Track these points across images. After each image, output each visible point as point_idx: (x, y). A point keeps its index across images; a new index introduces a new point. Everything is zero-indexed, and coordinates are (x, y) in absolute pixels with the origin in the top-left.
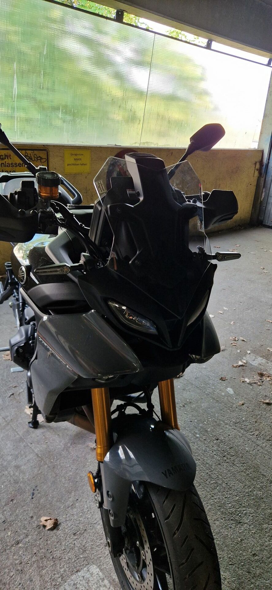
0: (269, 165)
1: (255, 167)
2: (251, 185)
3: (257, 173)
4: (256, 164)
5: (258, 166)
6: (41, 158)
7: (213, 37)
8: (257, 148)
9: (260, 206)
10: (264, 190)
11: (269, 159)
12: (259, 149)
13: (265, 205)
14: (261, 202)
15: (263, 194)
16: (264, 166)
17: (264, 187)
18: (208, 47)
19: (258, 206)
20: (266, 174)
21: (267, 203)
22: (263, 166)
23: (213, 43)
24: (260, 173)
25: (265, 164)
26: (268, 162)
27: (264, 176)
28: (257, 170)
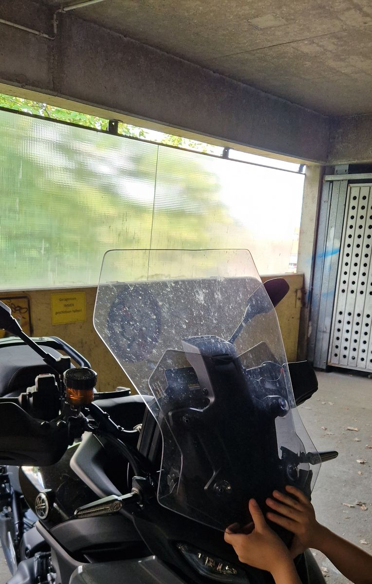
0: (313, 292)
1: (296, 296)
2: (293, 318)
3: (299, 303)
4: (296, 292)
5: (299, 294)
6: (21, 308)
7: (230, 144)
8: (295, 272)
9: (308, 344)
10: (310, 324)
11: (312, 285)
12: (299, 273)
13: (314, 343)
14: (308, 339)
15: (310, 328)
16: (308, 294)
17: (310, 320)
18: (225, 156)
19: (305, 344)
20: (311, 304)
21: (316, 340)
22: (306, 294)
23: (231, 151)
24: (303, 304)
25: (308, 292)
26: (312, 289)
27: (309, 306)
28: (299, 299)
